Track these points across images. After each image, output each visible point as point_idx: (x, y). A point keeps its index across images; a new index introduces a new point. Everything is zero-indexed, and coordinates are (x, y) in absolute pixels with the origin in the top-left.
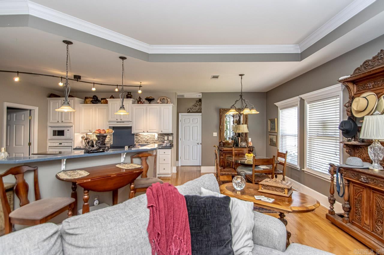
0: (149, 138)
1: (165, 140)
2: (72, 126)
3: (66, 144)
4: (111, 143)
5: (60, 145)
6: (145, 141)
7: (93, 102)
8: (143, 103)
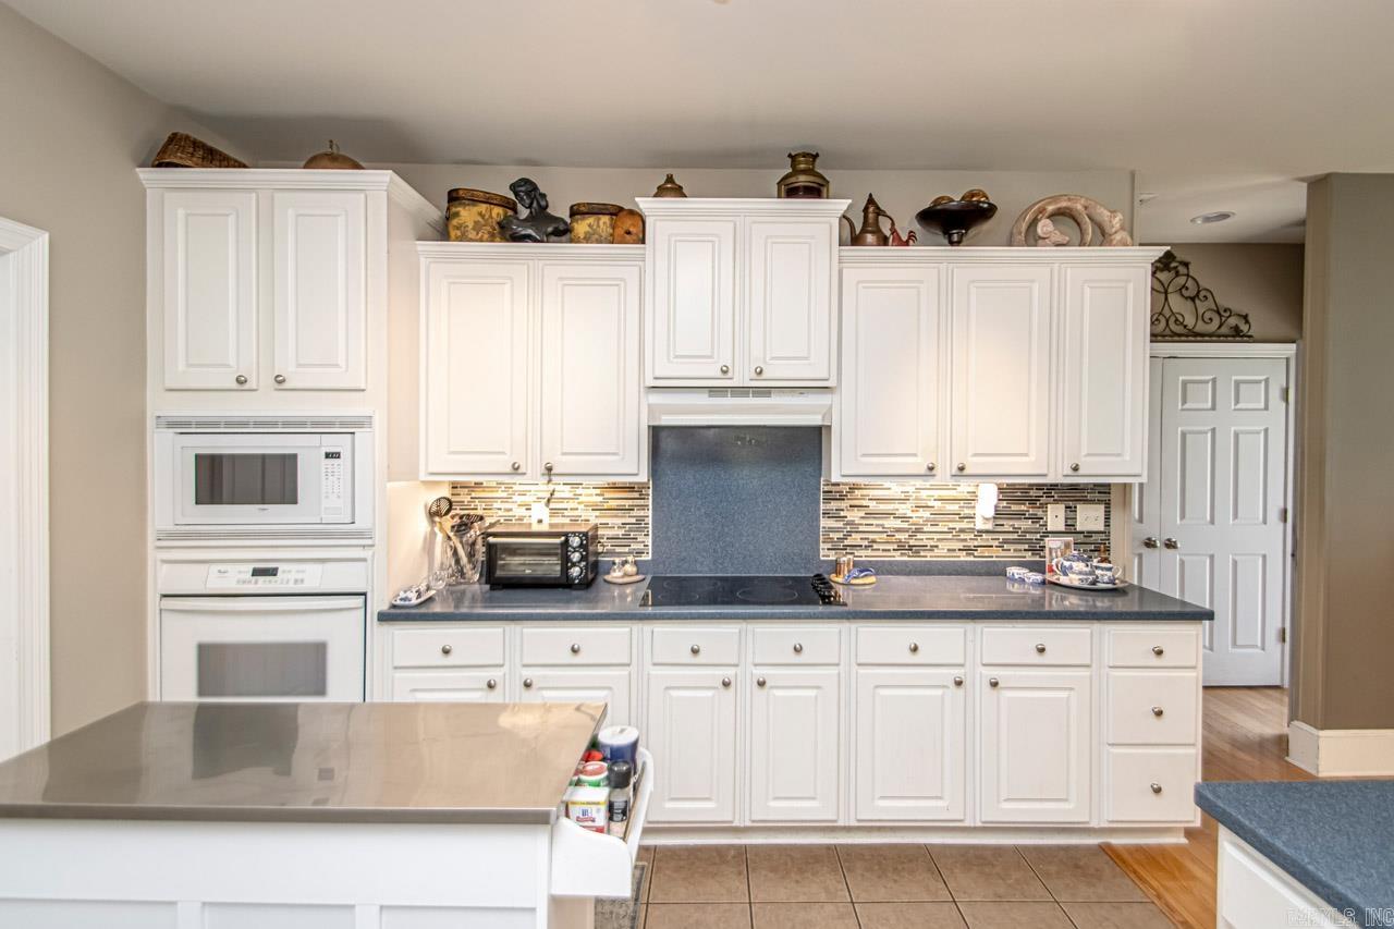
0: (926, 514)
1: (1047, 534)
2: (363, 422)
3: (313, 578)
4: (640, 553)
5: (264, 584)
6: (898, 536)
7: (507, 232)
8: (906, 244)
